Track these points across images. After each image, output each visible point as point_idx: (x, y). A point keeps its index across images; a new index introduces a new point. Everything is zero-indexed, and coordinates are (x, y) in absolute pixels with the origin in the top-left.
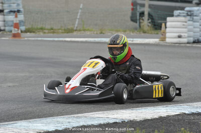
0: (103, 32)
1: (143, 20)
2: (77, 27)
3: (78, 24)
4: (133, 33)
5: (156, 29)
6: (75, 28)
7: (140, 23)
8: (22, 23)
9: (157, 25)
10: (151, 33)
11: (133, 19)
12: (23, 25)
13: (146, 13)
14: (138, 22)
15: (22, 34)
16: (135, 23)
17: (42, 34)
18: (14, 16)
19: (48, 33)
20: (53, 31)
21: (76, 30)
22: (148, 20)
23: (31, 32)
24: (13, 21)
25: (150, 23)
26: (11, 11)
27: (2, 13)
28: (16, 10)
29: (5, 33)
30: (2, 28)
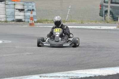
0: (83, 22)
1: (107, 15)
2: (67, 20)
3: (68, 17)
4: (101, 23)
5: (115, 21)
7: (105, 17)
9: (115, 18)
10: (112, 23)
11: (101, 15)
12: (36, 18)
13: (109, 11)
16: (102, 17)
17: (46, 23)
18: (30, 13)
19: (50, 23)
20: (53, 22)
21: (67, 21)
22: (110, 15)
23: (40, 23)
24: (30, 16)
25: (111, 17)
26: (29, 10)
27: (24, 11)
28: (32, 9)
29: (25, 23)
30: (23, 20)
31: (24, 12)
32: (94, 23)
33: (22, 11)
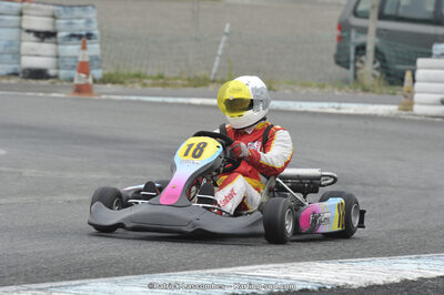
0: (275, 87)
1: (362, 62)
2: (216, 75)
3: (219, 68)
4: (340, 89)
5: (392, 83)
6: (212, 77)
7: (356, 69)
8: (96, 63)
9: (394, 75)
10: (381, 93)
11: (341, 60)
12: (99, 68)
13: (370, 48)
14: (352, 66)
15: (96, 86)
16: (344, 70)
17: (138, 87)
18: (79, 47)
19: (153, 85)
20: (162, 81)
21: (214, 81)
22: (374, 62)
23: (114, 83)
24: (76, 57)
25: (377, 69)
26: (73, 36)
27: (53, 39)
28: (84, 33)
29: (59, 84)
30: (52, 72)
31: (57, 43)
32: (315, 91)
33: (47, 40)
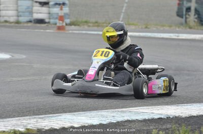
1: (189, 15)
3: (123, 18)
4: (178, 28)
5: (202, 25)
7: (186, 18)
8: (67, 16)
10: (197, 29)
11: (179, 14)
15: (66, 27)
17: (86, 27)
18: (59, 9)
19: (93, 26)
20: (97, 24)
22: (195, 15)
23: (75, 25)
24: (58, 14)
25: (196, 18)
26: (56, 4)
28: (61, 3)
29: (50, 26)
30: (47, 20)
31: (49, 7)
32: (167, 28)
33: (45, 6)
